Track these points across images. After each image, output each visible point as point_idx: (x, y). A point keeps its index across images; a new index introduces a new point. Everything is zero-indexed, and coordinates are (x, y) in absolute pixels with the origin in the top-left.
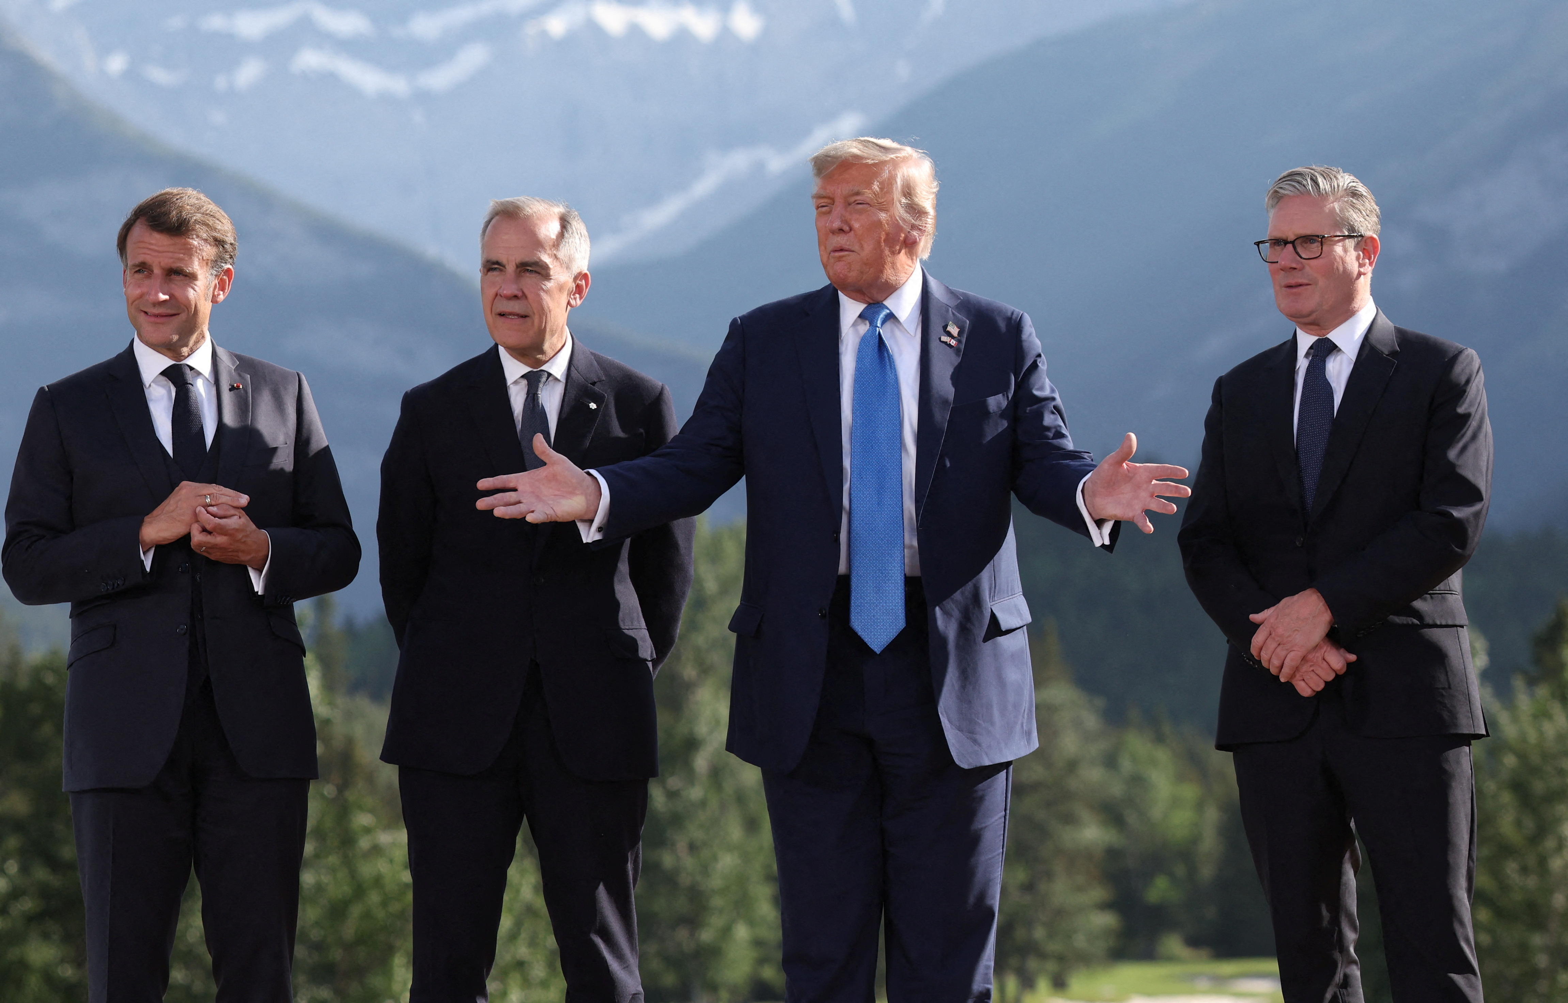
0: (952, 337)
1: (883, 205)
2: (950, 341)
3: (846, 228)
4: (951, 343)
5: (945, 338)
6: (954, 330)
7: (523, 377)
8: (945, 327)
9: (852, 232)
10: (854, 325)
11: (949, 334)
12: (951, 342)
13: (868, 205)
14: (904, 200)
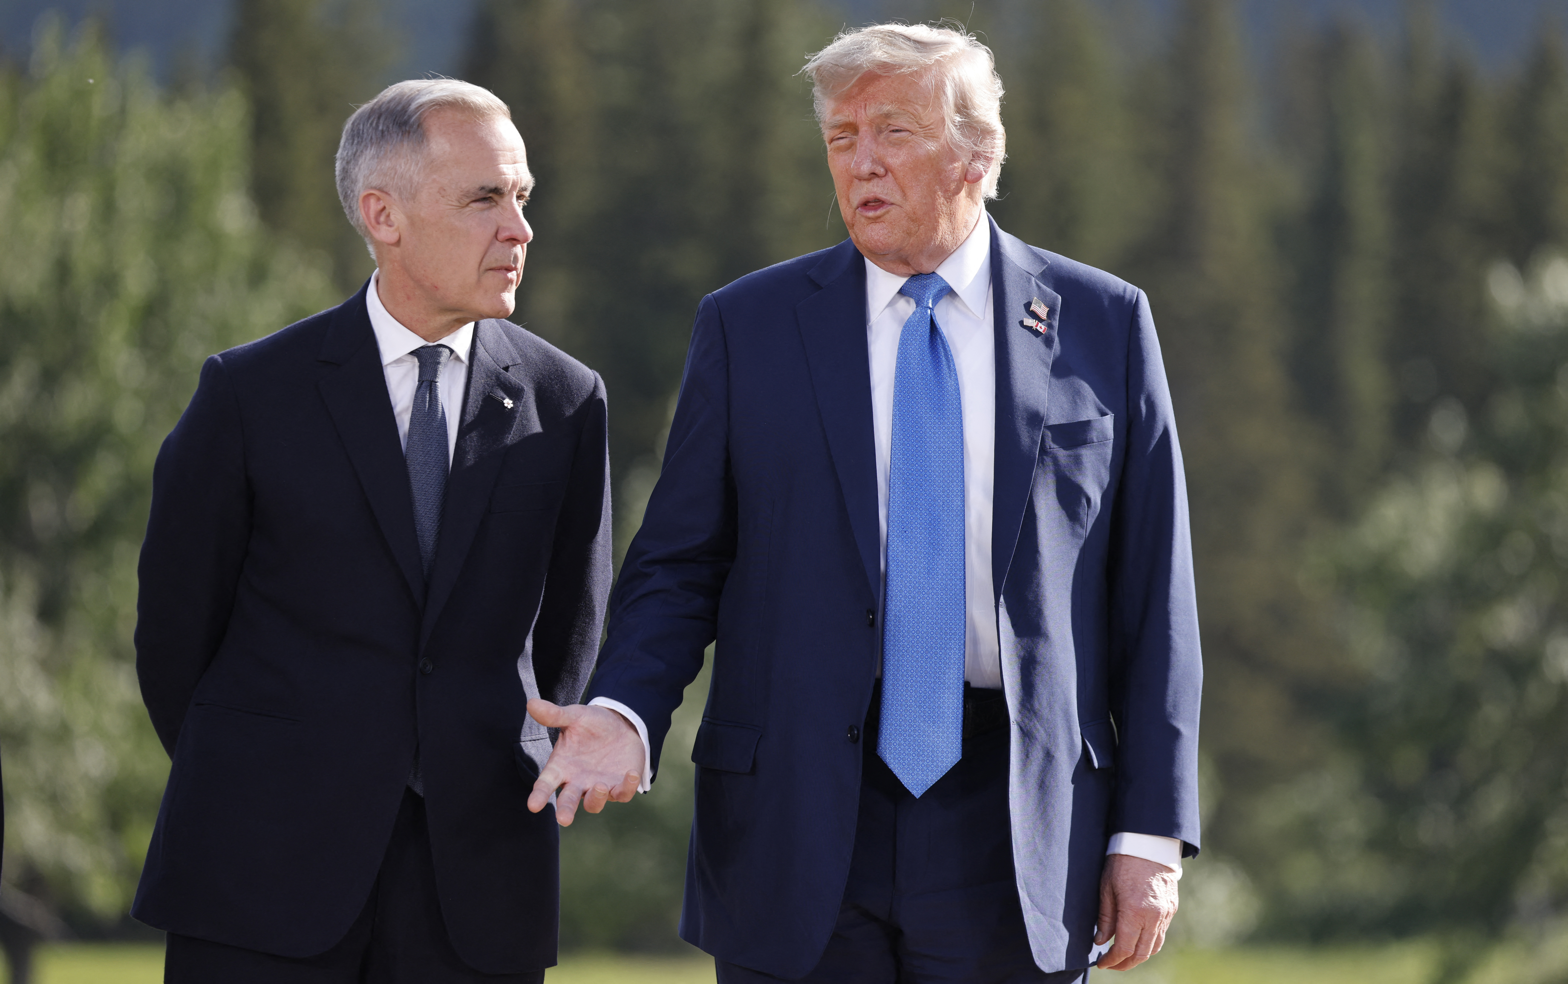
0: (1039, 319)
1: (929, 129)
2: (1037, 326)
3: (881, 171)
4: (1038, 328)
5: (1030, 322)
6: (1042, 310)
7: (412, 353)
8: (1028, 305)
9: (890, 174)
10: (891, 304)
11: (1034, 315)
12: (1039, 326)
13: (908, 133)
14: (958, 119)
